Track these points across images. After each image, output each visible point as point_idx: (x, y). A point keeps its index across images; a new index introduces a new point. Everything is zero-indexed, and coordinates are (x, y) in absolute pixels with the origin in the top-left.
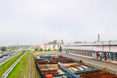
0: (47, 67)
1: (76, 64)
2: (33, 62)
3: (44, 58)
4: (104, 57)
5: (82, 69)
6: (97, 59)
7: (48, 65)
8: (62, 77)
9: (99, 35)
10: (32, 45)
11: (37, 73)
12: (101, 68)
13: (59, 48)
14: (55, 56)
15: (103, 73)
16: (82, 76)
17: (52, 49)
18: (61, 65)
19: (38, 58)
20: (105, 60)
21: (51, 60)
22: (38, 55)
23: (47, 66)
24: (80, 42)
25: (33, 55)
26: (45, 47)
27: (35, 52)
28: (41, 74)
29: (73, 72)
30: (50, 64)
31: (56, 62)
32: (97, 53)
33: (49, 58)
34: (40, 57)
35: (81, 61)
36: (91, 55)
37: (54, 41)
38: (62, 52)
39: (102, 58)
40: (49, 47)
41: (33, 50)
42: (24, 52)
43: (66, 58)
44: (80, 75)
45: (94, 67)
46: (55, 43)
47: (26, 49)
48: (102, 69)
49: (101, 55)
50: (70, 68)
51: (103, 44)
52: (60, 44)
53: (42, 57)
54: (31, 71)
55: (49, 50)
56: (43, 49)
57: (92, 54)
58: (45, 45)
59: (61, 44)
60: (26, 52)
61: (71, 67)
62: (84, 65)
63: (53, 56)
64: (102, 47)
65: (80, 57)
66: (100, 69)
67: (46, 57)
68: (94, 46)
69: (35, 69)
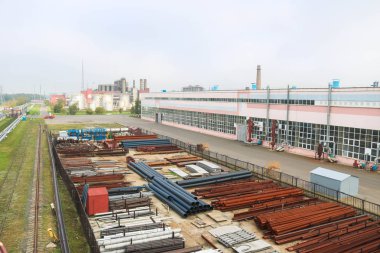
0: (92, 166)
1: (185, 155)
2: (46, 149)
3: (82, 135)
4: (270, 135)
5: (201, 171)
6: (250, 141)
7: (94, 159)
8: (137, 195)
9: (259, 69)
10: (42, 94)
11: (59, 183)
12: (258, 167)
13: (134, 104)
14: (118, 129)
15: (263, 184)
16: (200, 191)
17: (109, 107)
18: (137, 159)
19: (63, 135)
20: (273, 144)
21: (104, 144)
22: (62, 127)
23: (90, 163)
24: (201, 89)
25: (46, 126)
26: (88, 101)
27: (51, 118)
28: (71, 189)
29: (173, 181)
30: (100, 154)
31: (120, 150)
32: (251, 122)
33: (98, 135)
34: (71, 134)
35: (199, 148)
36: (233, 130)
37: (116, 83)
38: (143, 118)
39: (263, 138)
40: (101, 99)
41: (46, 110)
42: (12, 115)
43: (155, 136)
44: (193, 190)
45: (238, 164)
46: (120, 89)
47: (21, 108)
48: (260, 171)
49: (261, 130)
50: (165, 169)
51: (269, 95)
52: (135, 92)
53: (77, 135)
54: (38, 180)
55: (99, 111)
56: (81, 106)
57: (235, 125)
58: (85, 93)
59: (139, 92)
60: (20, 118)
61: (167, 165)
62: (209, 159)
63: (113, 130)
64: (266, 105)
65: (199, 133)
66: (256, 170)
67: (91, 133)
68: (243, 101)
69: (52, 173)
